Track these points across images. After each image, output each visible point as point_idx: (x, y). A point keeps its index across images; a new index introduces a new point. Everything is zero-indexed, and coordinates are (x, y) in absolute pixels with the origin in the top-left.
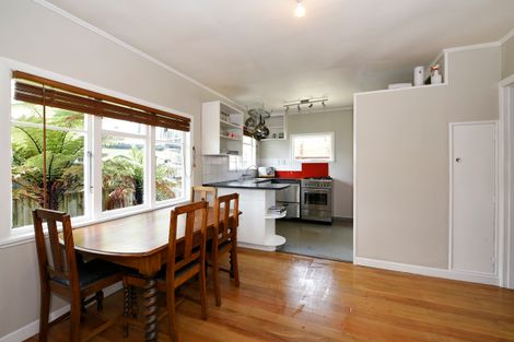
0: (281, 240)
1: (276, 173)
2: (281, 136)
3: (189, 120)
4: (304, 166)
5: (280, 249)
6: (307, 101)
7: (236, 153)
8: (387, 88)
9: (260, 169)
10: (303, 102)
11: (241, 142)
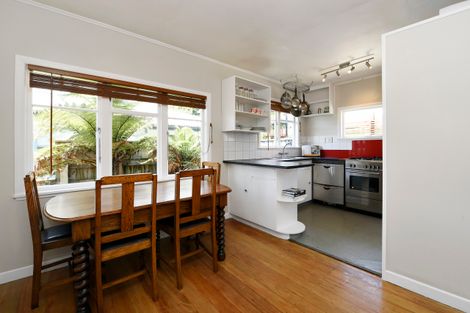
0: (300, 228)
1: (322, 152)
2: (327, 110)
3: (205, 98)
4: (355, 143)
5: (295, 239)
6: (348, 64)
7: (263, 129)
8: (438, 14)
9: (303, 147)
10: (342, 66)
11: (268, 117)
